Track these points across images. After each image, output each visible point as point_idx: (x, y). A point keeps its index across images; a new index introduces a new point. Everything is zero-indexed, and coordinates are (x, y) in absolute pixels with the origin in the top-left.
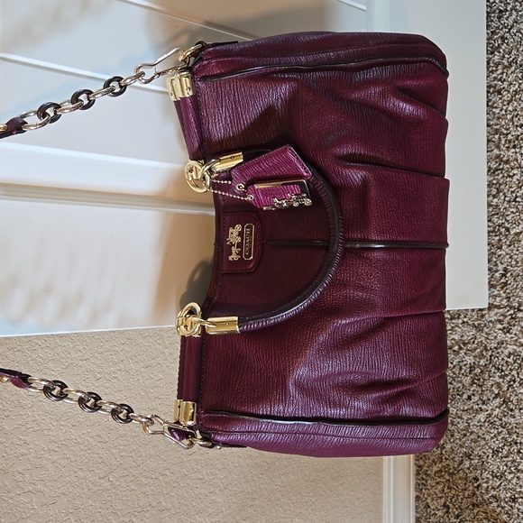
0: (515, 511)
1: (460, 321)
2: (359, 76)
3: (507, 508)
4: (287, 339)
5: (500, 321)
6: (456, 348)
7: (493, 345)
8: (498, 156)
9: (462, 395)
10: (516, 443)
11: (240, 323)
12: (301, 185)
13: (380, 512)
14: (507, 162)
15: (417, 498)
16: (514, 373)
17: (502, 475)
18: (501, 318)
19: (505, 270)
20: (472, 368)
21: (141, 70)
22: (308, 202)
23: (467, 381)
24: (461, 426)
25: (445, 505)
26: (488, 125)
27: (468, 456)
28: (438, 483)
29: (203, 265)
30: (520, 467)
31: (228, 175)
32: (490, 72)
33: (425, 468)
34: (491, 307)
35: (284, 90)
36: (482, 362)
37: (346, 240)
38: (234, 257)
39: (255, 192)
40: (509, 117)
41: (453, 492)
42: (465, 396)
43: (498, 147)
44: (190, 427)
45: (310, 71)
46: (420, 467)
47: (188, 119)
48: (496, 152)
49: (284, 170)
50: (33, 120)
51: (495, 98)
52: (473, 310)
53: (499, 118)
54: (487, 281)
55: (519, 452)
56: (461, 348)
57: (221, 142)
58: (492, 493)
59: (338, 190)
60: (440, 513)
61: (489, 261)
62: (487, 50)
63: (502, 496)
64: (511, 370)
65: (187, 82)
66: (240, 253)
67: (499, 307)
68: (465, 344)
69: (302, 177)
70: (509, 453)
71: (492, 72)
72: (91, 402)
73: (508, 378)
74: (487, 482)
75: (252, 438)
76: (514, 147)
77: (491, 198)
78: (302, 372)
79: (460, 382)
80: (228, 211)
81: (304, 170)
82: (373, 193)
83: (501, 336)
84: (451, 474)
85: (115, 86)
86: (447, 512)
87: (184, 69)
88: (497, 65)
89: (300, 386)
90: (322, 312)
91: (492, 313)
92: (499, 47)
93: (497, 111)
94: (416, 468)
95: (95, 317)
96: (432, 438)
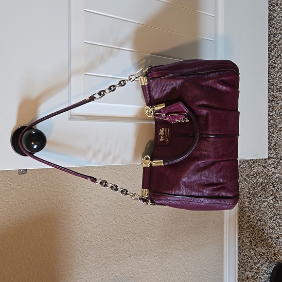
0: (278, 242)
1: (257, 164)
2: (206, 76)
3: (275, 241)
4: (180, 168)
5: (273, 164)
6: (255, 175)
7: (270, 174)
8: (273, 95)
9: (257, 195)
10: (279, 214)
11: (164, 162)
12: (185, 115)
13: (223, 243)
14: (277, 97)
15: (239, 238)
16: (279, 185)
17: (273, 228)
18: (274, 163)
19: (275, 142)
20: (262, 184)
21: (131, 77)
22: (187, 121)
23: (260, 189)
24: (257, 208)
25: (250, 241)
26: (269, 82)
27: (260, 220)
28: (247, 232)
29: (150, 142)
30: (281, 224)
31: (159, 111)
32: (270, 59)
33: (242, 226)
34: (269, 158)
35: (179, 82)
36: (266, 181)
37: (200, 134)
38: (161, 140)
39: (169, 117)
40: (277, 78)
41: (254, 235)
42: (259, 195)
43: (273, 91)
44: (146, 198)
45: (189, 75)
46: (240, 225)
47: (146, 92)
48: (272, 93)
49: (179, 110)
50: (97, 96)
51: (272, 70)
52: (262, 159)
53: (273, 79)
54: (268, 147)
55: (280, 218)
56: (257, 175)
57: (157, 100)
58: (269, 235)
59: (198, 117)
60: (248, 244)
61: (269, 139)
62: (269, 50)
63: (273, 237)
64: (277, 184)
65: (146, 80)
66: (164, 138)
67: (273, 158)
68: (259, 174)
69: (185, 112)
70: (276, 219)
71: (271, 59)
72: (115, 188)
73: (276, 188)
74: (267, 231)
75: (168, 202)
76: (280, 91)
77: (270, 113)
78: (185, 179)
79: (257, 189)
80: (159, 124)
81: (186, 110)
82: (210, 118)
83: (273, 170)
84: (253, 228)
85: (122, 83)
86: (251, 244)
87: (145, 76)
88: (273, 56)
89: (184, 185)
90: (192, 159)
91: (270, 161)
92: (274, 49)
93: (273, 76)
94: (239, 226)
95: (114, 160)
96: (232, 204)
